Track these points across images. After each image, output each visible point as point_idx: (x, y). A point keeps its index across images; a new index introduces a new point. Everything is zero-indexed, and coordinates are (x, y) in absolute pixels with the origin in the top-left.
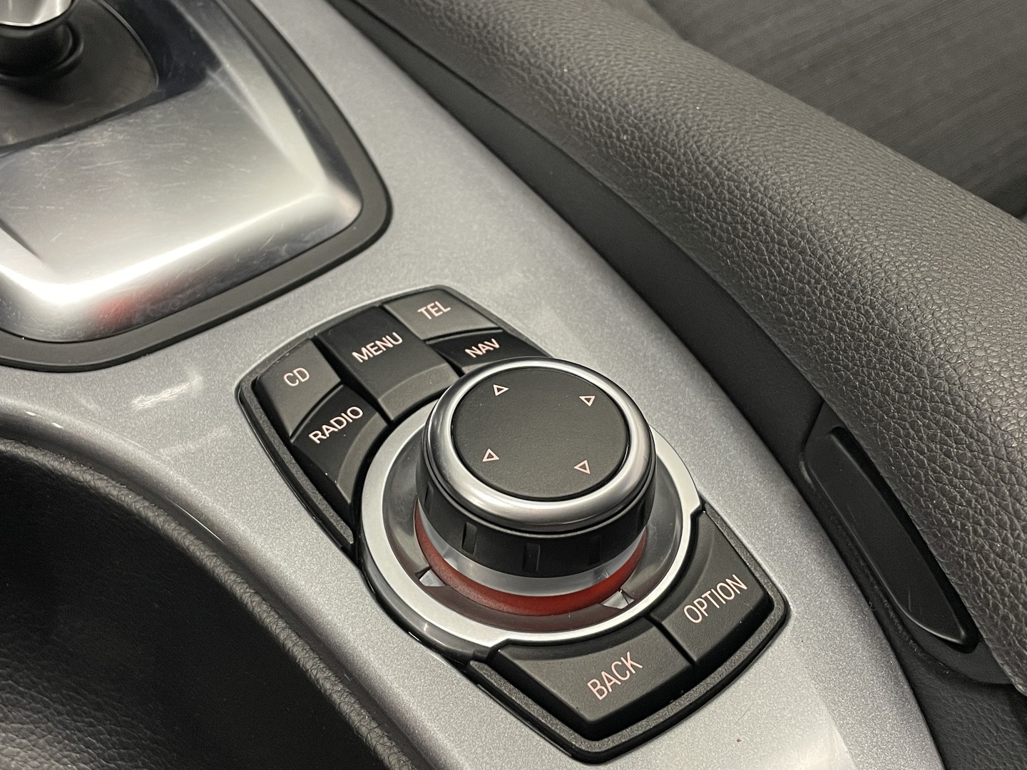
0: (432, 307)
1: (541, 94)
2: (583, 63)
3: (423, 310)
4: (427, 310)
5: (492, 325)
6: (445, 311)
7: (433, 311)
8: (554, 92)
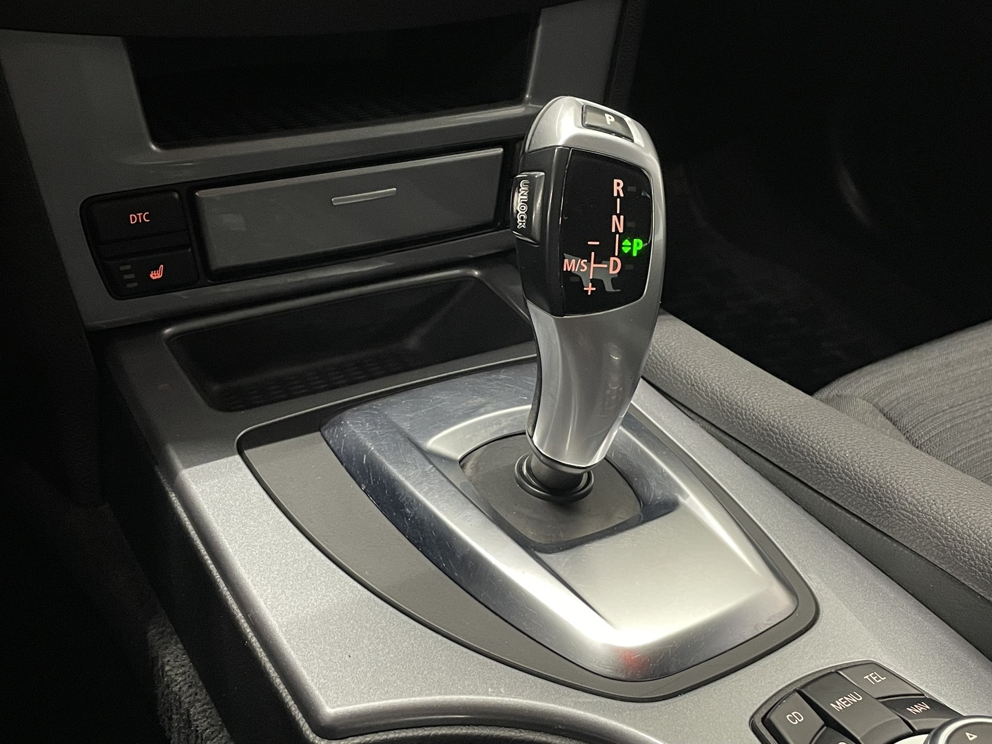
0: (873, 676)
1: (930, 533)
2: (961, 514)
3: (867, 677)
4: (870, 677)
5: (919, 693)
6: (883, 679)
7: (874, 678)
8: (940, 532)
